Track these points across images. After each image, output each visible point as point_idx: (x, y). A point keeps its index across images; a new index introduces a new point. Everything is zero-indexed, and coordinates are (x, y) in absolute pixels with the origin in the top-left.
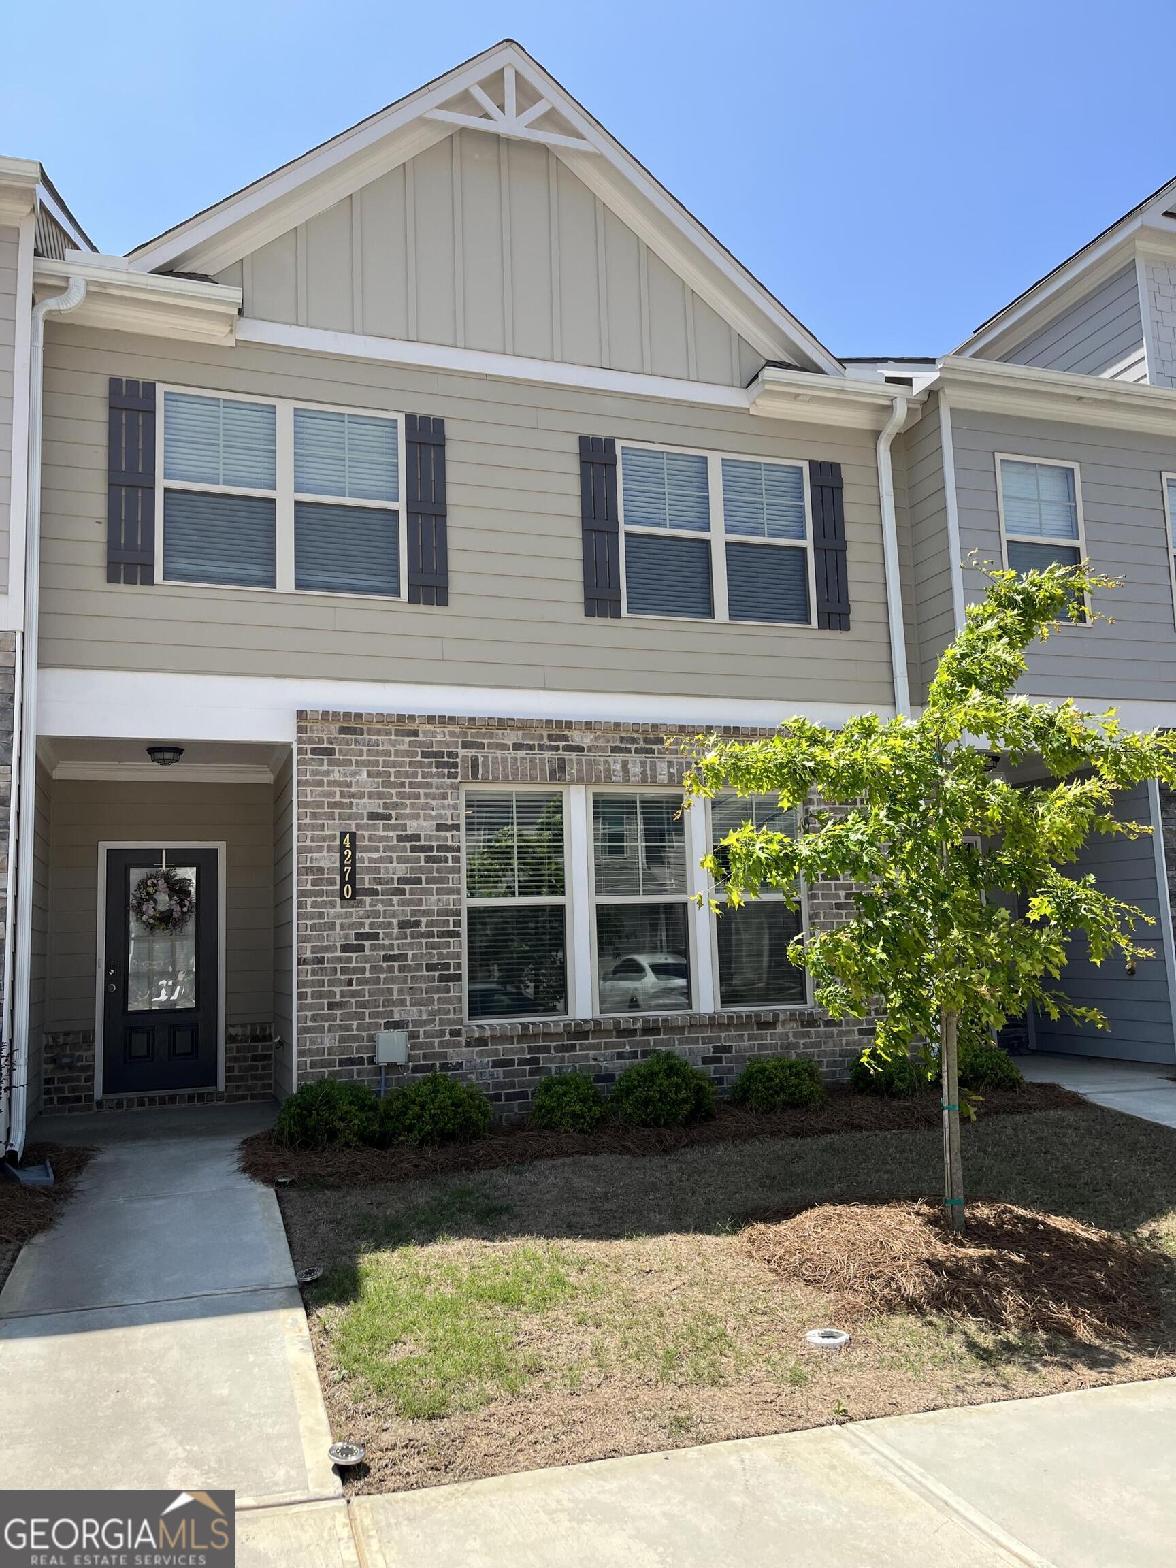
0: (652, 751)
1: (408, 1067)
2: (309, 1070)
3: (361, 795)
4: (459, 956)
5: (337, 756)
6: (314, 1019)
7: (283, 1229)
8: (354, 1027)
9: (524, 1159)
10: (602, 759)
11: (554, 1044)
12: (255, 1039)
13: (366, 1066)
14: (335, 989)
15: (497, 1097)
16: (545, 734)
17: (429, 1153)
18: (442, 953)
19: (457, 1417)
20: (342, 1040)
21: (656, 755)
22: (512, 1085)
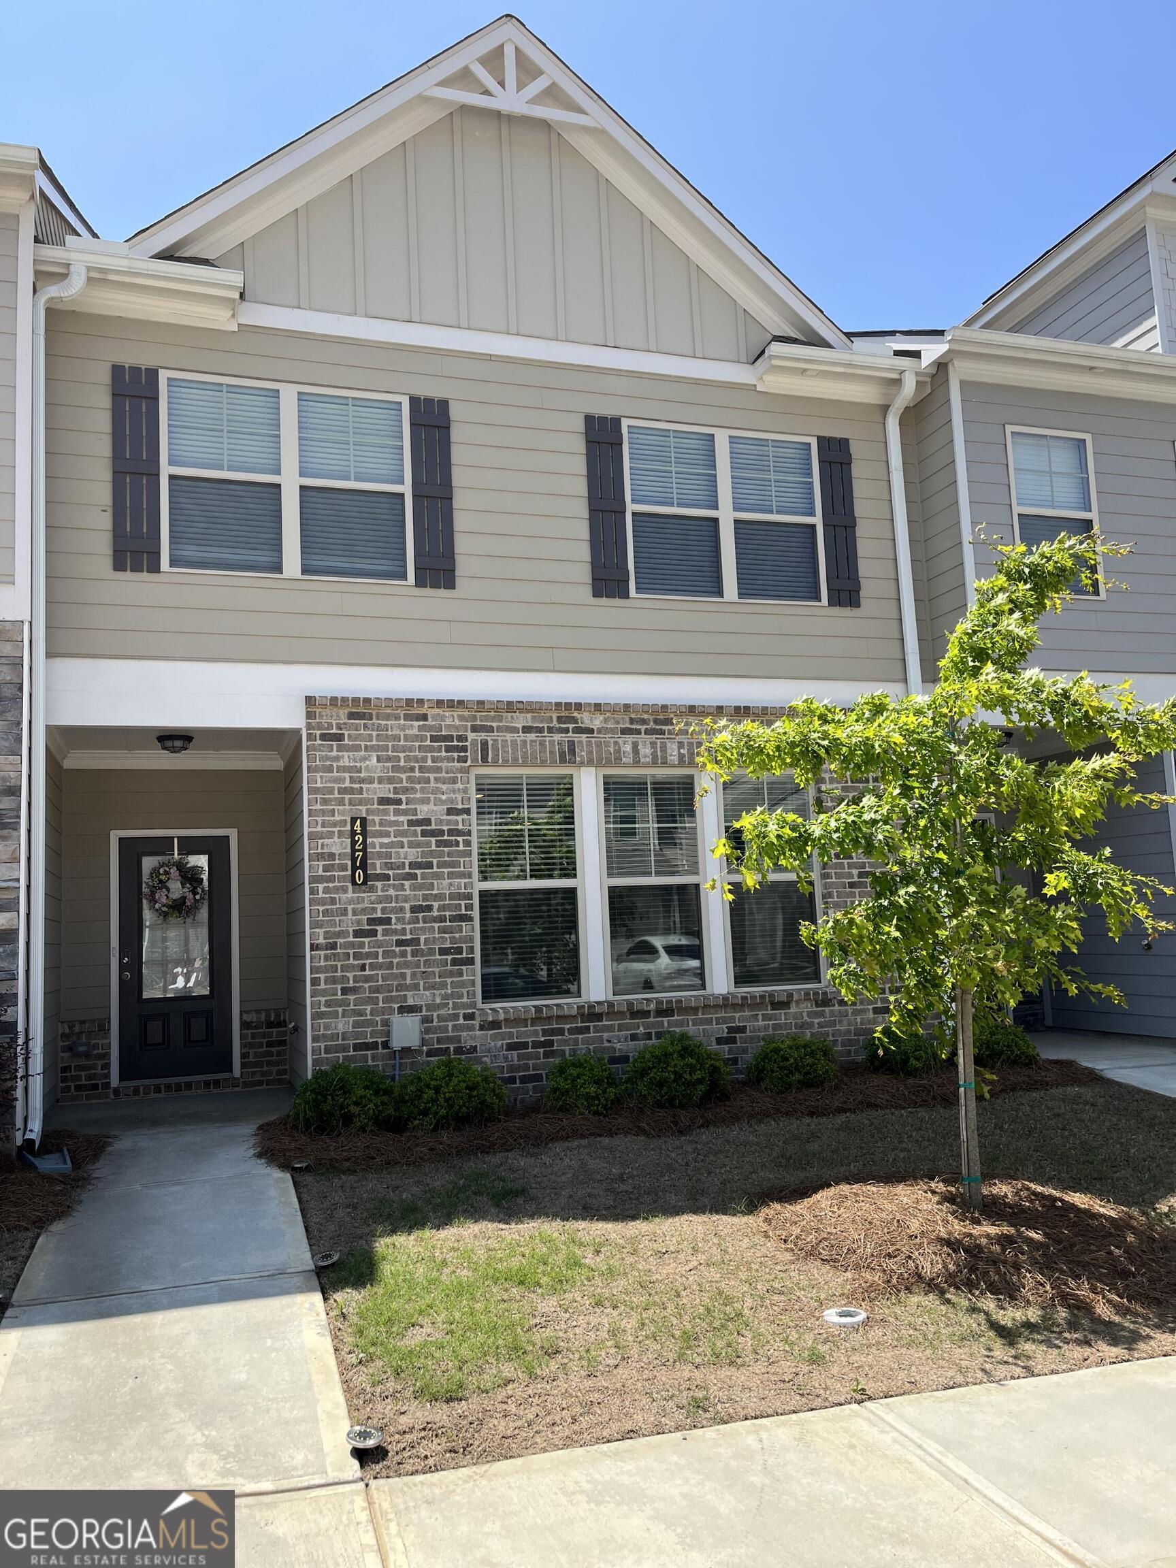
0: (662, 732)
1: (423, 1051)
2: (323, 1056)
3: (370, 780)
4: (471, 939)
5: (346, 742)
6: (328, 1004)
7: (299, 1213)
8: (368, 1012)
9: (539, 1142)
10: (612, 740)
11: (568, 1026)
12: (270, 1025)
13: (380, 1050)
14: (348, 974)
15: (512, 1080)
16: (555, 717)
17: (445, 1136)
18: (454, 937)
19: (475, 1399)
20: (356, 1025)
21: (666, 736)
22: (527, 1068)
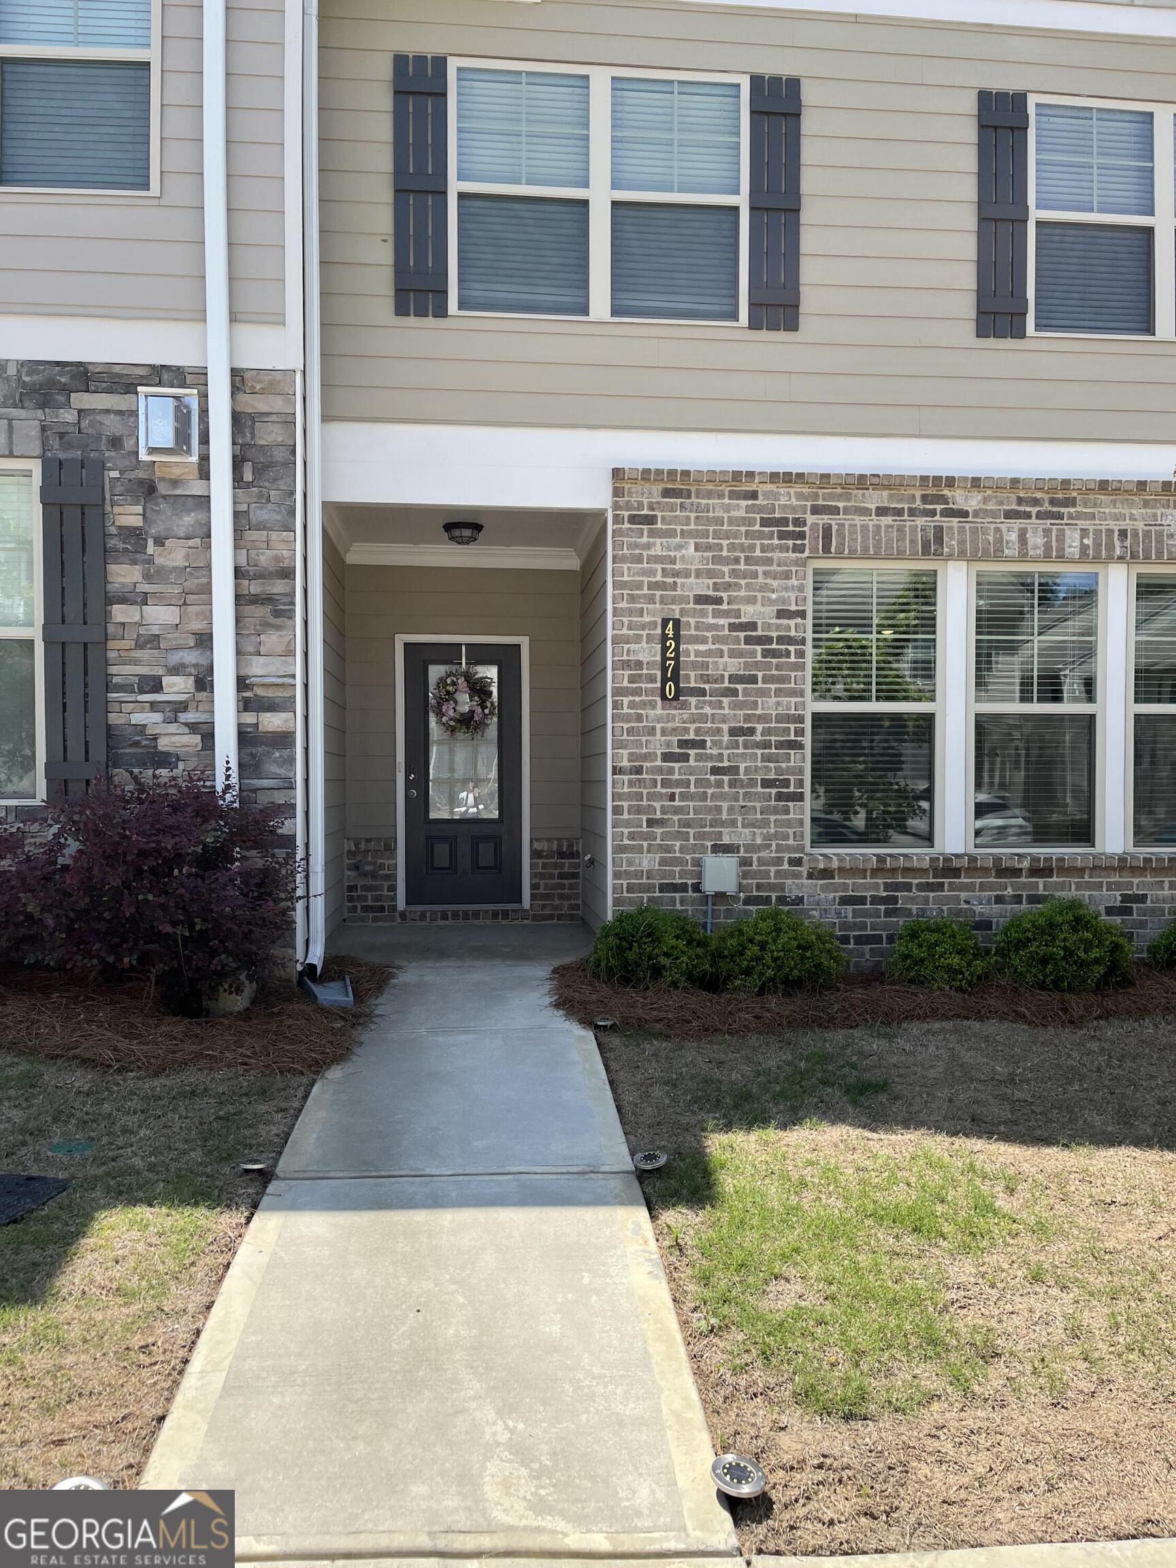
0: (1060, 516)
1: (739, 899)
2: (625, 894)
3: (687, 574)
4: (801, 771)
5: (659, 525)
6: (632, 836)
7: (608, 1087)
8: (677, 848)
9: (890, 1019)
10: (992, 526)
11: (916, 881)
12: (562, 855)
13: (690, 893)
14: (655, 804)
15: (845, 940)
16: (918, 494)
17: (773, 1002)
18: (780, 767)
19: (886, 1422)
20: (663, 862)
21: (1065, 521)
22: (863, 926)
